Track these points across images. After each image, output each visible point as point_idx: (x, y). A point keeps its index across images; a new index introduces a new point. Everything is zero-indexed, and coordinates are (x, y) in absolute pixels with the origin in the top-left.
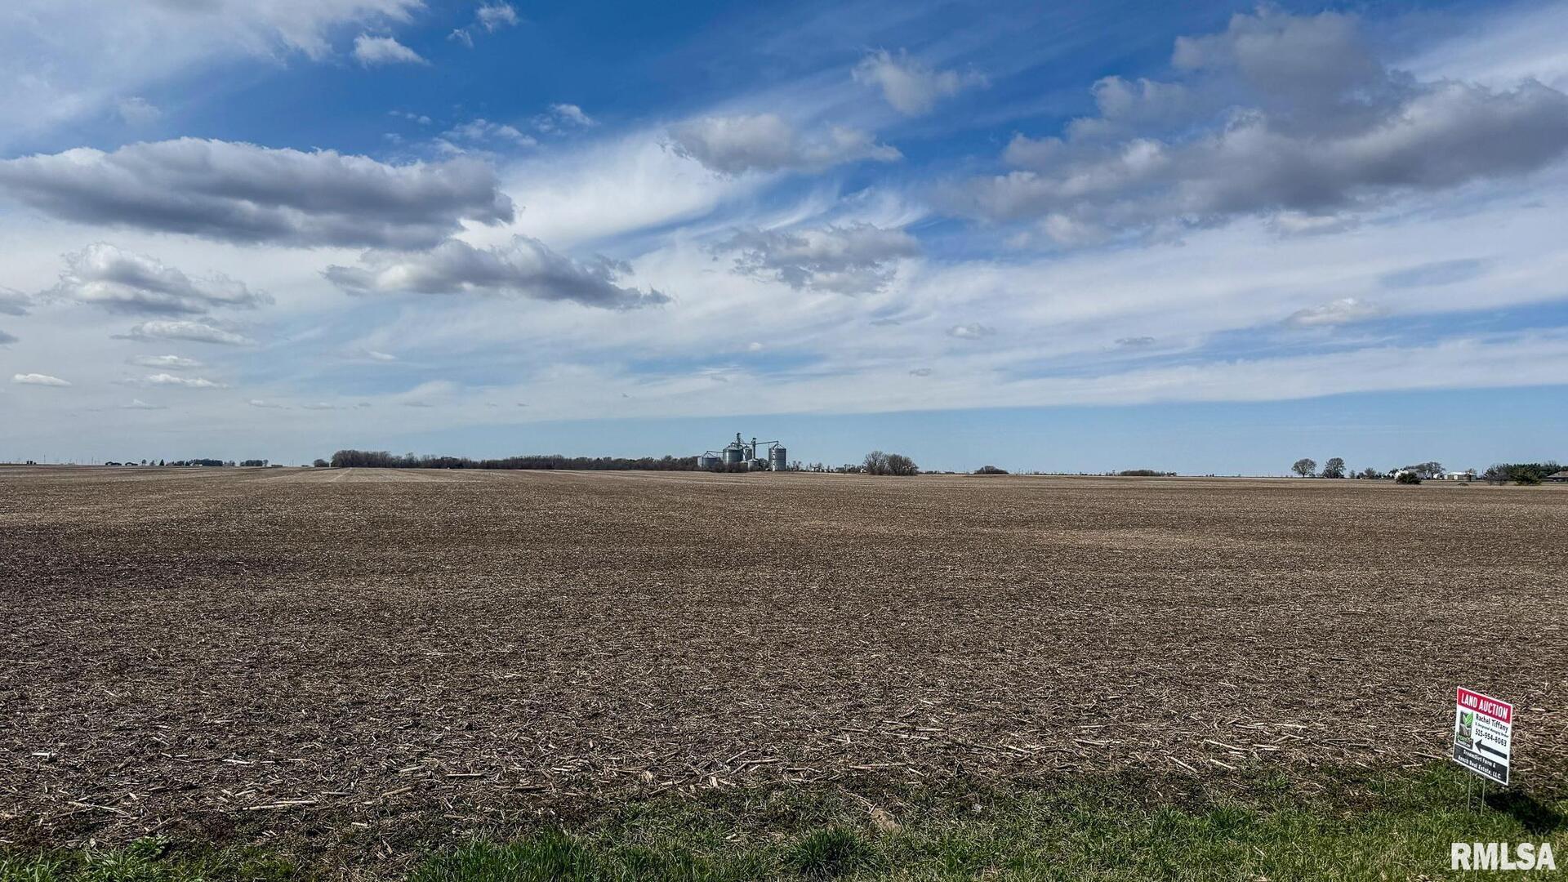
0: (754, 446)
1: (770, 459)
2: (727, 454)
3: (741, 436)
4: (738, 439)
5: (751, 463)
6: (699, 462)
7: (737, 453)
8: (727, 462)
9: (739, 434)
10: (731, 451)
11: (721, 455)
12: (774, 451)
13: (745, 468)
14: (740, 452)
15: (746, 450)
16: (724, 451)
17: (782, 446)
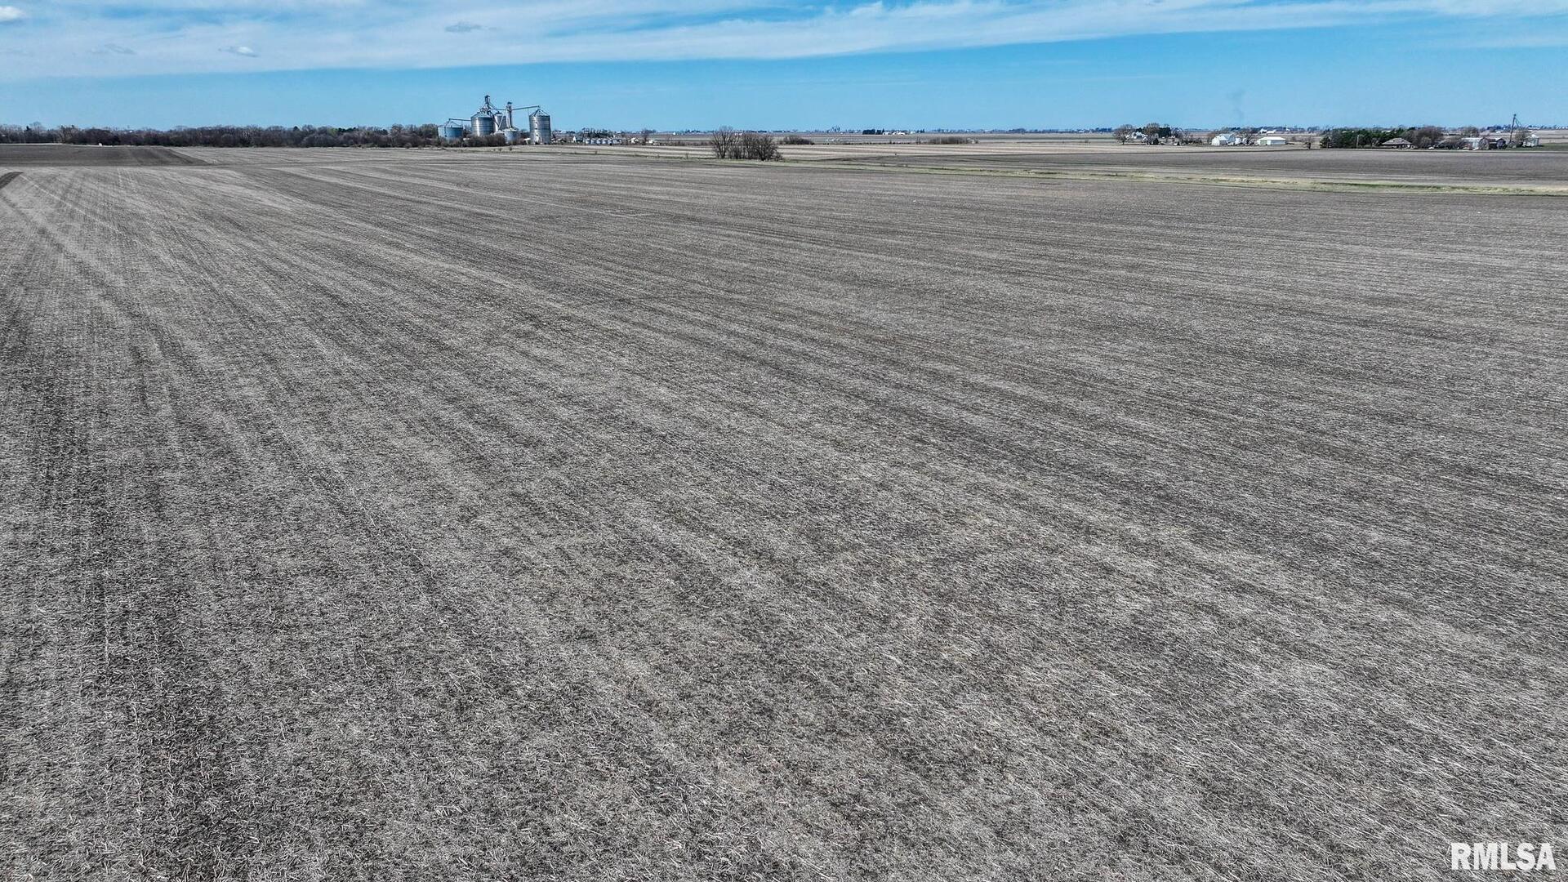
0: (510, 111)
1: (532, 128)
2: (477, 123)
3: (492, 101)
4: (487, 103)
5: (507, 134)
6: (441, 133)
7: (489, 122)
8: (478, 134)
9: (487, 97)
10: (480, 119)
11: (469, 124)
12: (535, 119)
13: (500, 142)
14: (492, 120)
15: (500, 117)
16: (473, 119)
17: (545, 111)
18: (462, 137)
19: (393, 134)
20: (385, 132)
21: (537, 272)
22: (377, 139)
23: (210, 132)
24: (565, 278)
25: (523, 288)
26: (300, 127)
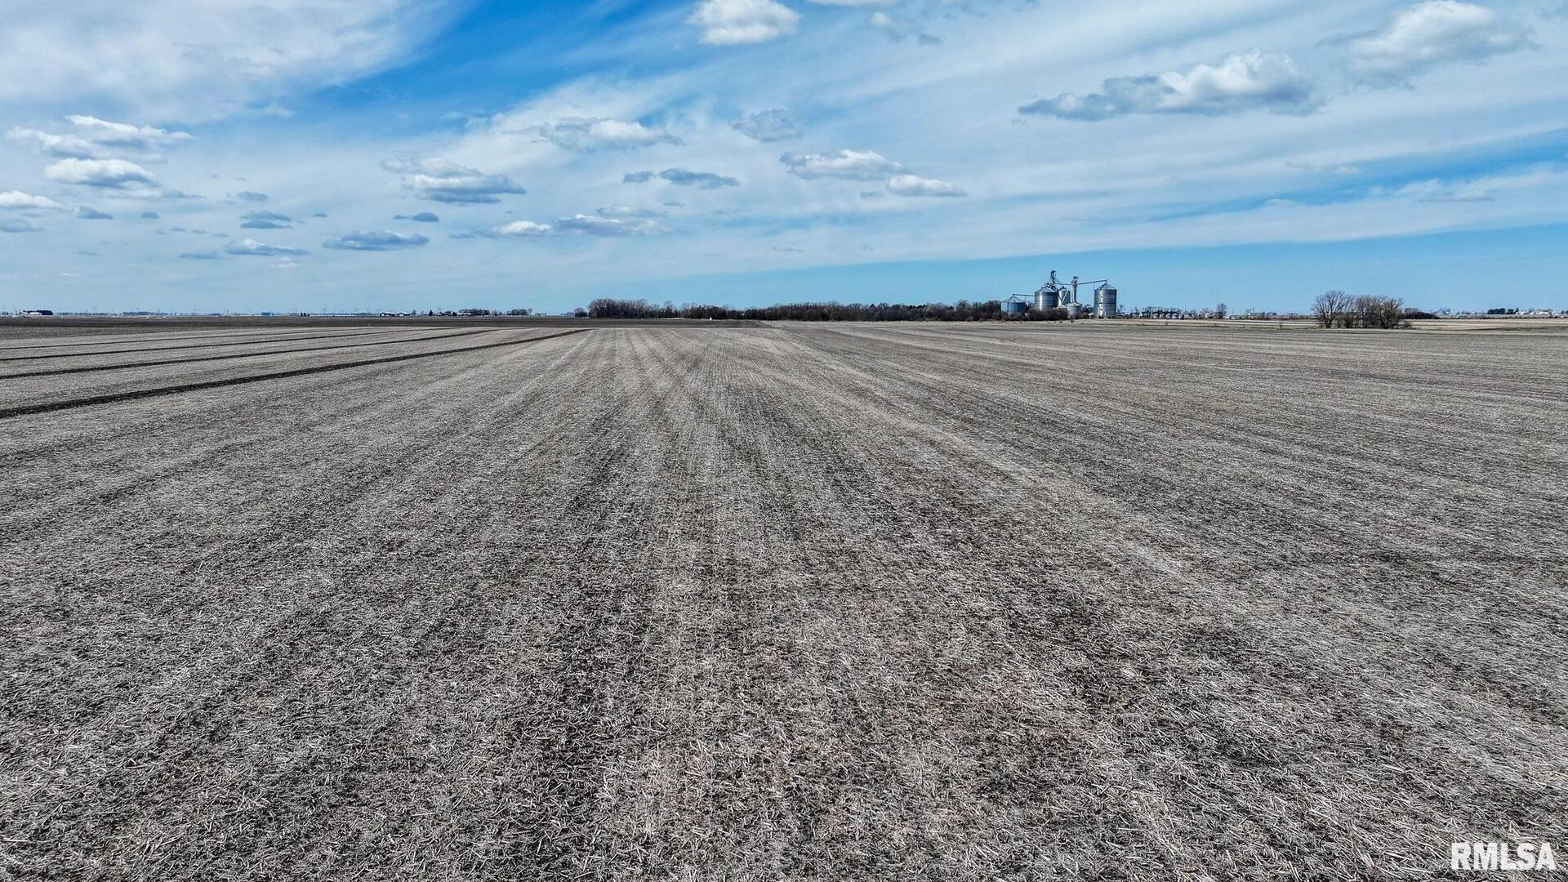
0: (1075, 287)
1: (1096, 302)
2: (1041, 298)
3: (1057, 275)
4: (1053, 278)
5: (1070, 309)
6: (1004, 308)
7: (1053, 297)
8: (1041, 308)
9: (1053, 272)
10: (1045, 294)
11: (1032, 300)
12: (1101, 293)
13: (1063, 316)
14: (1056, 295)
15: (1064, 292)
16: (1037, 294)
17: (1112, 285)
18: (1024, 313)
19: (957, 309)
20: (951, 308)
21: (1098, 449)
22: (941, 314)
23: (795, 308)
24: (1170, 466)
25: (1058, 487)
26: (876, 305)
